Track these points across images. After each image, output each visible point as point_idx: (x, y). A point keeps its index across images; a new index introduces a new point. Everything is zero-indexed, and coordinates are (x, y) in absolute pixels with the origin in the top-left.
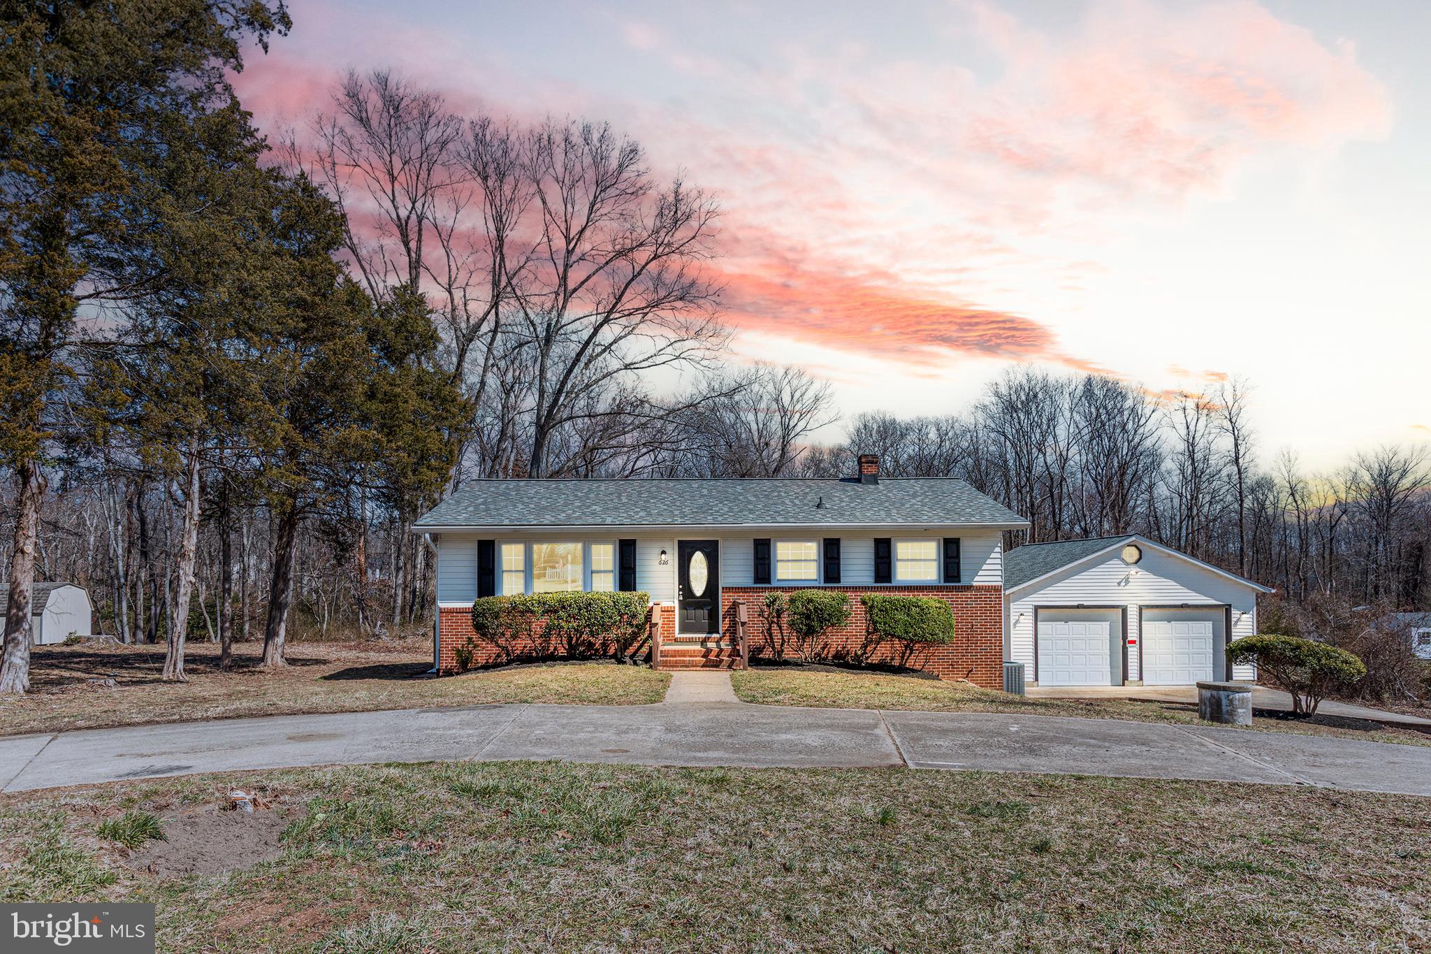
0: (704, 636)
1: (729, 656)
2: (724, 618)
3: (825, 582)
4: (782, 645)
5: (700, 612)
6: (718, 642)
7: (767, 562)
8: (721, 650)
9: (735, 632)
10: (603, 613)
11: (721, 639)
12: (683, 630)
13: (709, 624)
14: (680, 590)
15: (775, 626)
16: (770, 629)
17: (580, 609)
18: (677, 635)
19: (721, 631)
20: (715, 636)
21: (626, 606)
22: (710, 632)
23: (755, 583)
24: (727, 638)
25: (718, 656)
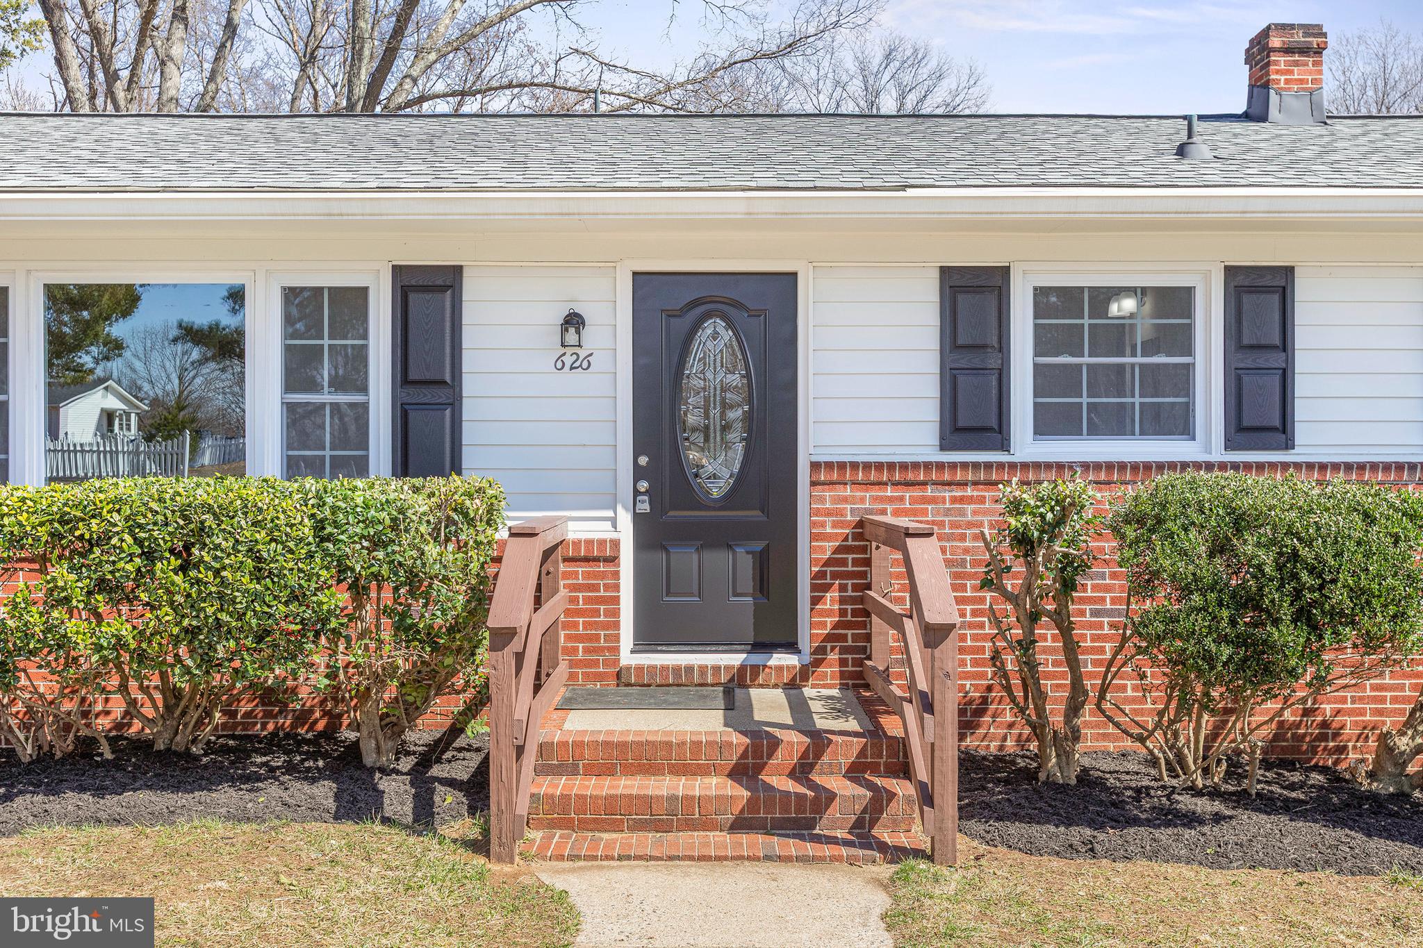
0: (736, 659)
1: (855, 772)
2: (819, 589)
3: (1230, 445)
4: (1074, 709)
5: (718, 560)
6: (793, 685)
7: (993, 362)
8: (819, 741)
9: (863, 650)
10: (257, 574)
11: (804, 674)
12: (648, 639)
13: (757, 608)
14: (639, 472)
15: (1047, 634)
16: (1027, 645)
17: (150, 556)
18: (628, 657)
19: (805, 643)
20: (780, 659)
21: (377, 543)
22: (762, 646)
23: (943, 448)
24: (830, 669)
25: (801, 771)
